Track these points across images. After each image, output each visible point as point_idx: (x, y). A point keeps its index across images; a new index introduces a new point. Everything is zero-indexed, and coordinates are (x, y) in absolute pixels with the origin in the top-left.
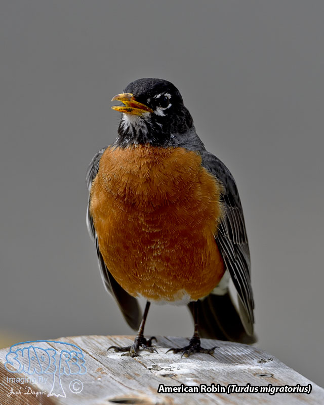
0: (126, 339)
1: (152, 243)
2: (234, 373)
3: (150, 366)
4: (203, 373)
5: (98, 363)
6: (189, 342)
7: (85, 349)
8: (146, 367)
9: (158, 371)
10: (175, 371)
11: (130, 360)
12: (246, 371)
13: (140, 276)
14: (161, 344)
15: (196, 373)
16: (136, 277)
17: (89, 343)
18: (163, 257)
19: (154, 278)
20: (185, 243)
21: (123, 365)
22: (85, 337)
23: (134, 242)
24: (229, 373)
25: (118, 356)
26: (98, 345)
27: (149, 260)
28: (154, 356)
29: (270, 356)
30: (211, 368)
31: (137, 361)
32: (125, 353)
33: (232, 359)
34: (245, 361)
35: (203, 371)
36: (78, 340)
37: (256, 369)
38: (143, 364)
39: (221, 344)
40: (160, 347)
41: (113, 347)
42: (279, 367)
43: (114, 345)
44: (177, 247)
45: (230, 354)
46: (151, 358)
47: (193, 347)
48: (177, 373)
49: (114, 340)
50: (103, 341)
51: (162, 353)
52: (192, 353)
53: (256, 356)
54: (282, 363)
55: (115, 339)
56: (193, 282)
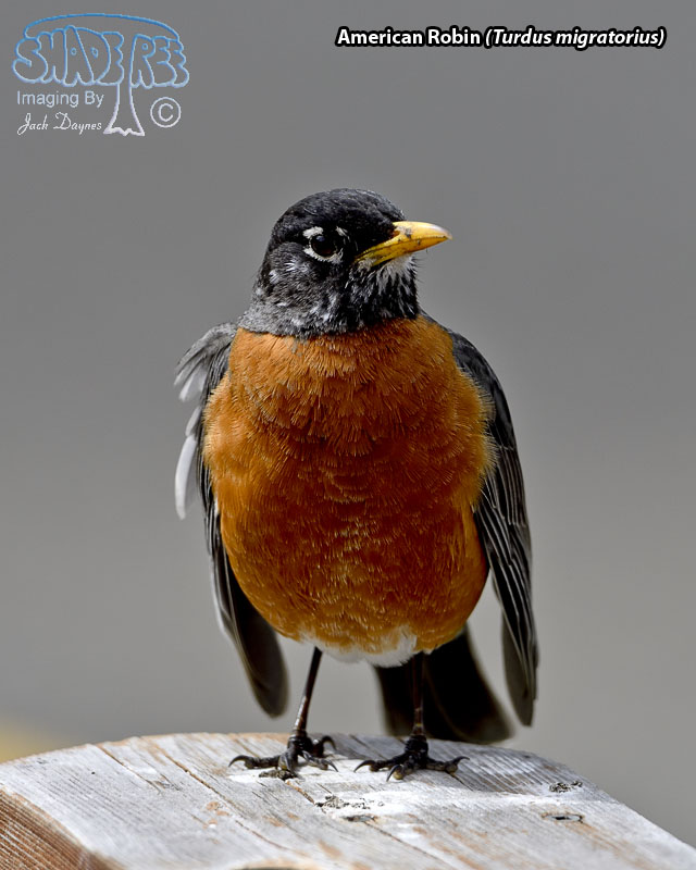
0: (269, 740)
1: (343, 525)
2: (499, 813)
3: (320, 797)
4: (434, 812)
5: (210, 791)
6: (404, 746)
7: (181, 762)
8: (312, 801)
9: (338, 808)
10: (374, 810)
11: (278, 786)
12: (525, 809)
13: (315, 595)
14: (345, 750)
15: (418, 813)
16: (305, 597)
17: (191, 749)
18: (366, 553)
19: (343, 599)
20: (415, 523)
21: (263, 796)
22: (181, 737)
23: (306, 523)
24: (488, 813)
25: (252, 777)
26: (209, 752)
27: (335, 561)
28: (328, 777)
29: (576, 778)
30: (450, 802)
31: (292, 789)
32: (267, 770)
33: (494, 784)
34: (523, 788)
35: (431, 808)
36: (167, 742)
37: (546, 805)
38: (305, 795)
39: (474, 751)
40: (340, 756)
41: (241, 758)
42: (596, 799)
43: (245, 753)
44: (396, 532)
45: (490, 773)
46: (323, 782)
47: (413, 758)
48: (378, 814)
49: (244, 743)
50: (222, 745)
51: (346, 771)
52: (409, 770)
53: (547, 778)
54: (601, 792)
55: (246, 741)
56: (430, 608)
